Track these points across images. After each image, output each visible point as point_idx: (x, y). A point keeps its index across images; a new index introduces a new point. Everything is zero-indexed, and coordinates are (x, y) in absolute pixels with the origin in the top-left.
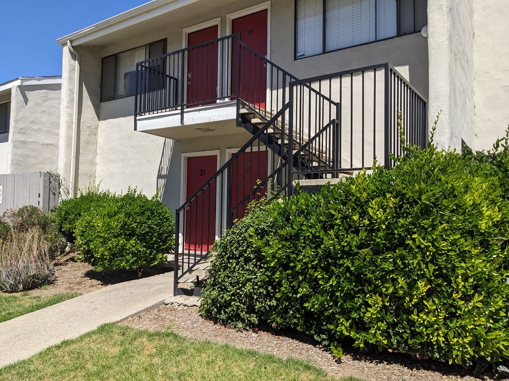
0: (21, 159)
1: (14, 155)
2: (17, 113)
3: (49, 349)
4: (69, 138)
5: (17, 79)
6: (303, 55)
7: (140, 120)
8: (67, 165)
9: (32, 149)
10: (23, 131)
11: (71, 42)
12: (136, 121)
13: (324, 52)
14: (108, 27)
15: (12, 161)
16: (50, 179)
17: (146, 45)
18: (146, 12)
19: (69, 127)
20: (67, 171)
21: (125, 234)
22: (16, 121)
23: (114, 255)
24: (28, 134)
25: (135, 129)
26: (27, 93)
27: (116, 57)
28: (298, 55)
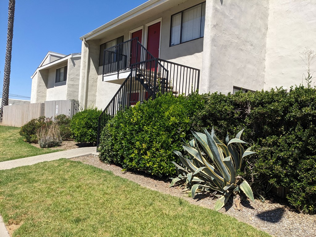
0: (71, 93)
1: (68, 91)
2: (70, 71)
3: (39, 163)
4: (83, 84)
5: (70, 55)
6: (174, 44)
7: (105, 76)
8: (82, 96)
9: (76, 88)
10: (73, 79)
11: (85, 39)
12: (103, 77)
13: (181, 43)
14: (98, 32)
15: (67, 94)
16: (74, 103)
17: (116, 39)
18: (111, 25)
19: (83, 79)
20: (82, 99)
21: (87, 127)
22: (69, 75)
23: (82, 135)
24: (75, 81)
25: (103, 81)
26: (74, 61)
27: (105, 45)
28: (172, 44)
